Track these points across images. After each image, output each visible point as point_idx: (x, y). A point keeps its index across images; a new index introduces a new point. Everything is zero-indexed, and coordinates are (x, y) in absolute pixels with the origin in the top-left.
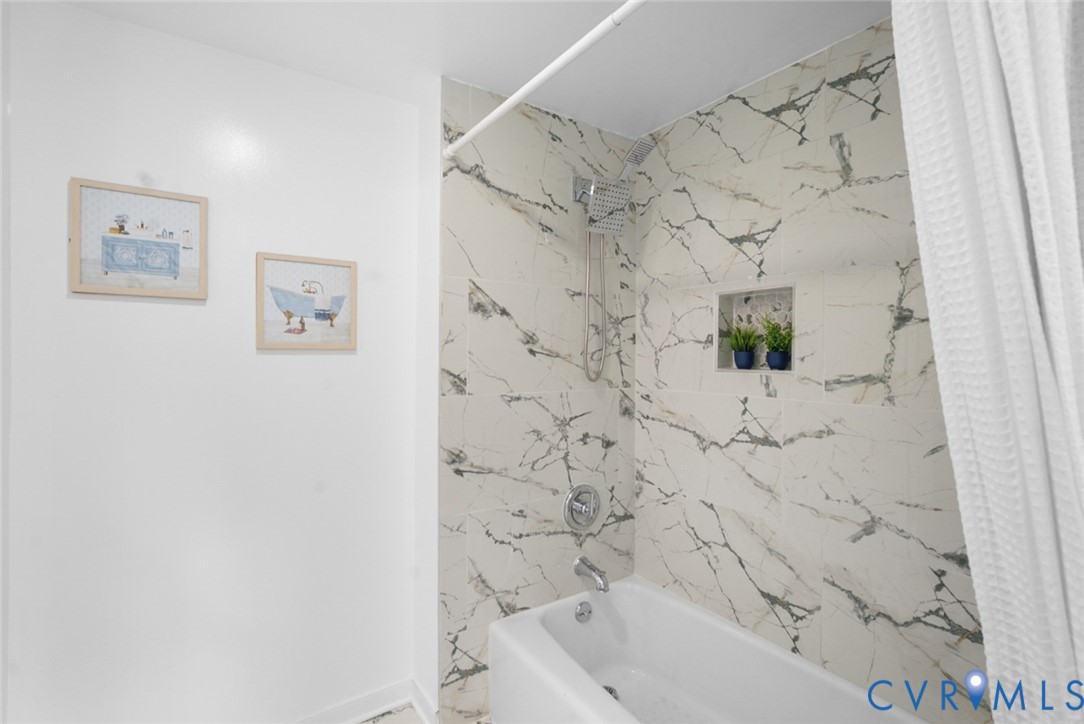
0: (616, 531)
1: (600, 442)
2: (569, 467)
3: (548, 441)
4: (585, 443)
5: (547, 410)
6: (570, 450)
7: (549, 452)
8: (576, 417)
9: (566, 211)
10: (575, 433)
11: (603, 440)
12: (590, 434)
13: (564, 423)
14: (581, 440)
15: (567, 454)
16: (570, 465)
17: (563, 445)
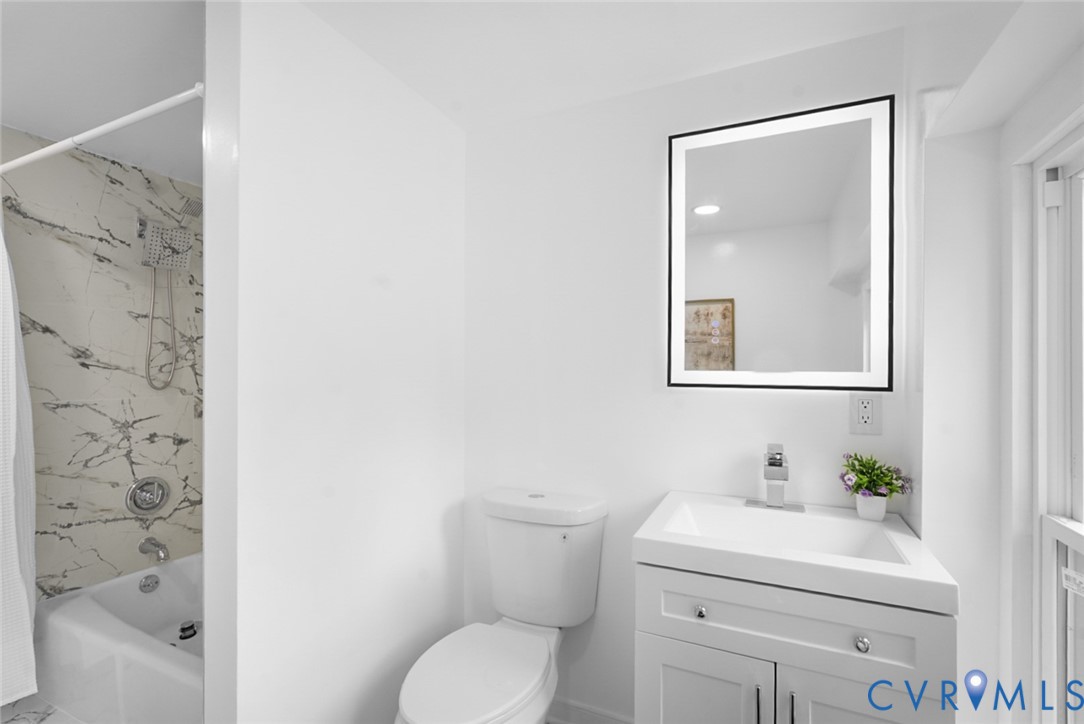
0: (190, 513)
1: (171, 440)
2: (132, 463)
3: (106, 441)
4: (153, 442)
5: (105, 415)
6: (133, 447)
7: (107, 451)
8: (141, 420)
9: (129, 245)
10: (139, 434)
11: (174, 439)
12: (159, 433)
13: (125, 427)
14: (147, 439)
15: (130, 452)
16: (134, 460)
17: (125, 443)
